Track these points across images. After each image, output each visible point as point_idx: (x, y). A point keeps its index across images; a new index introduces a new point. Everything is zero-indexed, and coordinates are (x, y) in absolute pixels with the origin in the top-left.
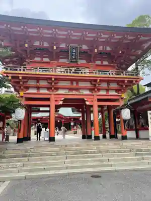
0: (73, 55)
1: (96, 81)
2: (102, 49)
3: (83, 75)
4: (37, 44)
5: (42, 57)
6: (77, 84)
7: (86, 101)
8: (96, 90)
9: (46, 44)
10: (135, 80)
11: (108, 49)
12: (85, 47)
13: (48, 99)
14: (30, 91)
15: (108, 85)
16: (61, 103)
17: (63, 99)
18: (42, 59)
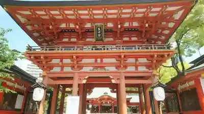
0: (98, 33)
1: (120, 57)
2: (128, 25)
3: (106, 51)
4: (63, 26)
6: (102, 61)
7: (112, 79)
8: (122, 66)
9: (72, 26)
10: (167, 53)
11: (135, 24)
12: (110, 25)
13: (72, 78)
15: (137, 60)
16: (84, 82)
17: (86, 77)
18: (69, 40)
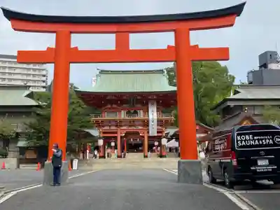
5: (112, 104)
6: (134, 123)
7: (140, 133)
12: (139, 98)
14: (106, 128)
16: (124, 135)
17: (125, 132)
